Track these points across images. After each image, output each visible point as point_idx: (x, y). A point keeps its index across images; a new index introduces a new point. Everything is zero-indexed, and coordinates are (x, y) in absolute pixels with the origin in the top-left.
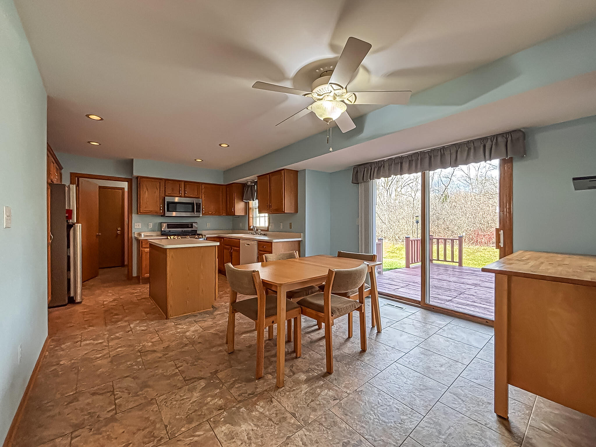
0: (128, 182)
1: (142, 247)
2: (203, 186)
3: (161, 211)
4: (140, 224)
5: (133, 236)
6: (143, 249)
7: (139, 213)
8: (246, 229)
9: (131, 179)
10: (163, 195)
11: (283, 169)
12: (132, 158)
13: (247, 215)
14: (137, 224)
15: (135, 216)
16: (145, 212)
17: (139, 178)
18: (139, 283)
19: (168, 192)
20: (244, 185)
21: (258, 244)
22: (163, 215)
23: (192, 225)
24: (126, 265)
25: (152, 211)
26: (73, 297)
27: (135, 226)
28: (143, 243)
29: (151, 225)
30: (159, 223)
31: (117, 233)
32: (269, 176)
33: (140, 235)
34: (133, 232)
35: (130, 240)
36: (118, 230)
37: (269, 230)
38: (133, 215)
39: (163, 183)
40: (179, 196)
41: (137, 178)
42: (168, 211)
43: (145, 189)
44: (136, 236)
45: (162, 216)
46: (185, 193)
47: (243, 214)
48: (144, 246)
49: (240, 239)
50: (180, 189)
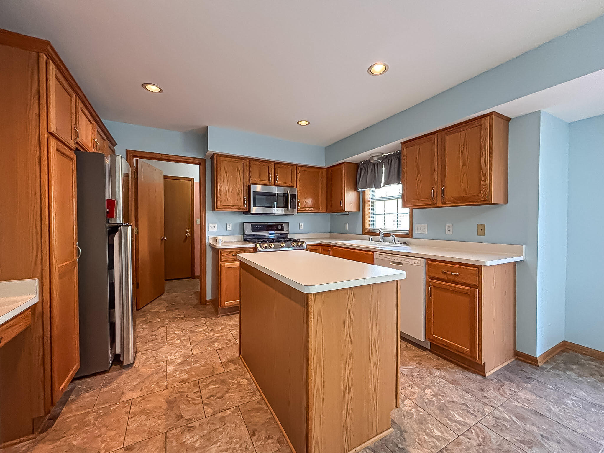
0: (200, 164)
1: (221, 261)
2: (299, 169)
3: (245, 206)
4: (216, 225)
5: (207, 242)
6: (222, 264)
7: (216, 209)
8: (357, 232)
9: (204, 160)
10: (248, 183)
11: (490, 114)
12: (206, 125)
13: (359, 211)
14: (213, 225)
15: (209, 215)
16: (224, 207)
17: (215, 156)
18: (216, 313)
19: (255, 178)
20: (357, 167)
21: (427, 263)
22: (248, 212)
23: (282, 226)
24: (198, 277)
25: (232, 206)
26: (119, 355)
27: (210, 228)
28: (223, 254)
29: (230, 228)
30: (241, 223)
31: (186, 235)
32: (437, 135)
33: (216, 240)
34: (207, 236)
35: (203, 247)
36: (187, 232)
37: (414, 236)
38: (206, 211)
39: (248, 164)
40: (268, 184)
41: (213, 157)
42: (255, 206)
43: (223, 173)
44: (211, 241)
45: (245, 213)
46: (275, 180)
47: (353, 210)
48: (224, 259)
49: (373, 252)
50: (269, 174)
